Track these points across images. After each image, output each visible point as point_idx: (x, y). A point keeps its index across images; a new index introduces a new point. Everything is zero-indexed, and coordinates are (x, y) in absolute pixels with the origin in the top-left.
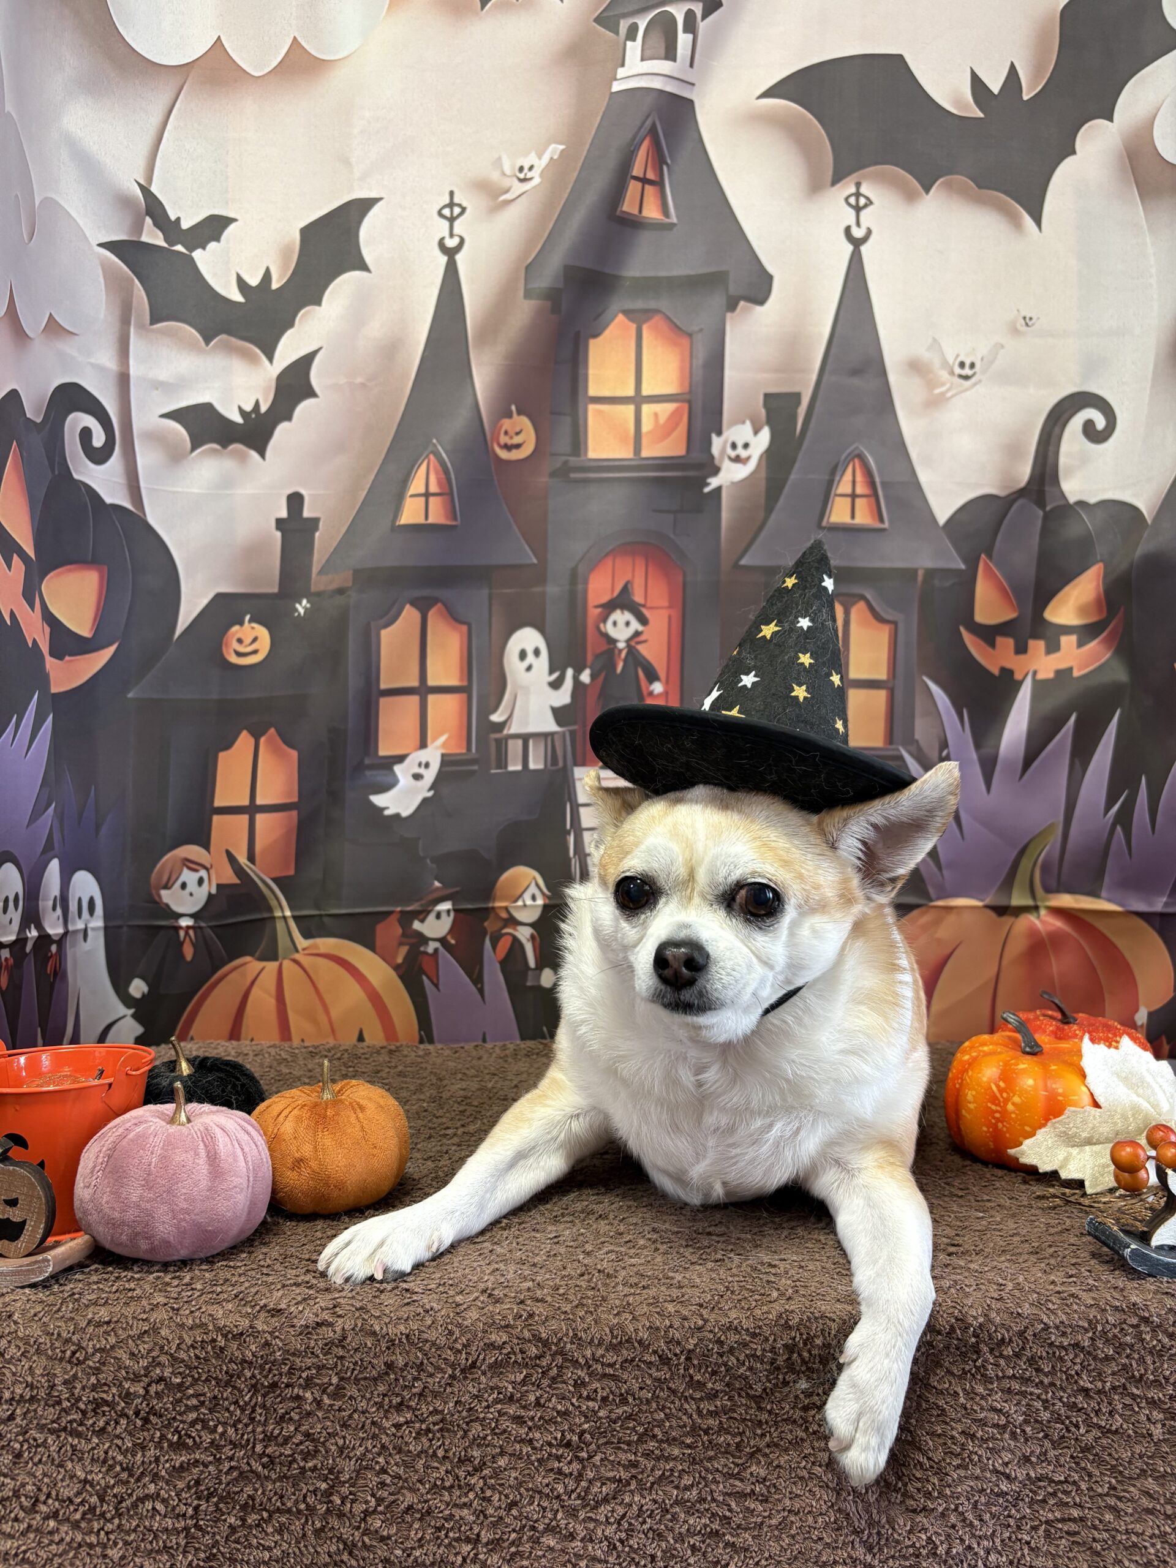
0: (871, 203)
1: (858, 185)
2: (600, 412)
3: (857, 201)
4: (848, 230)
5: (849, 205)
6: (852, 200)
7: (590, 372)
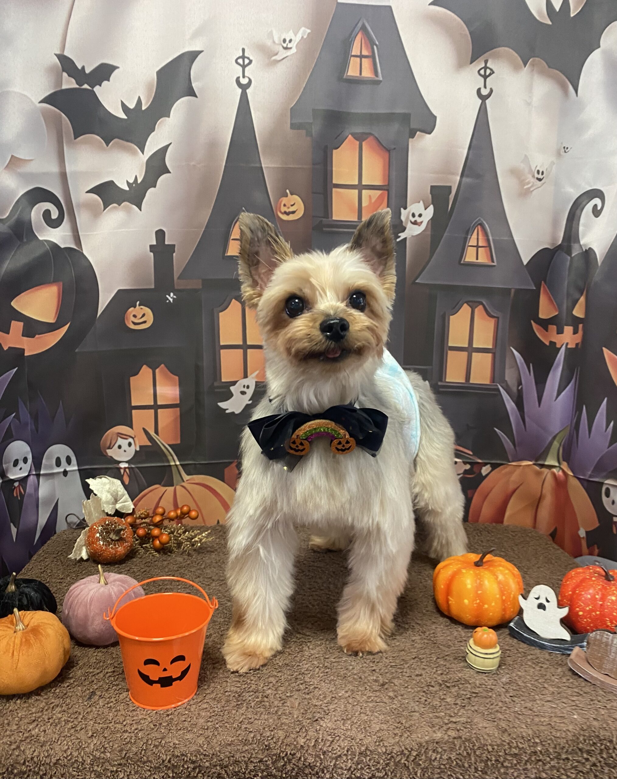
0: (493, 73)
1: (486, 62)
2: (338, 192)
3: (485, 71)
4: (478, 90)
5: (480, 75)
6: (482, 72)
7: (334, 169)
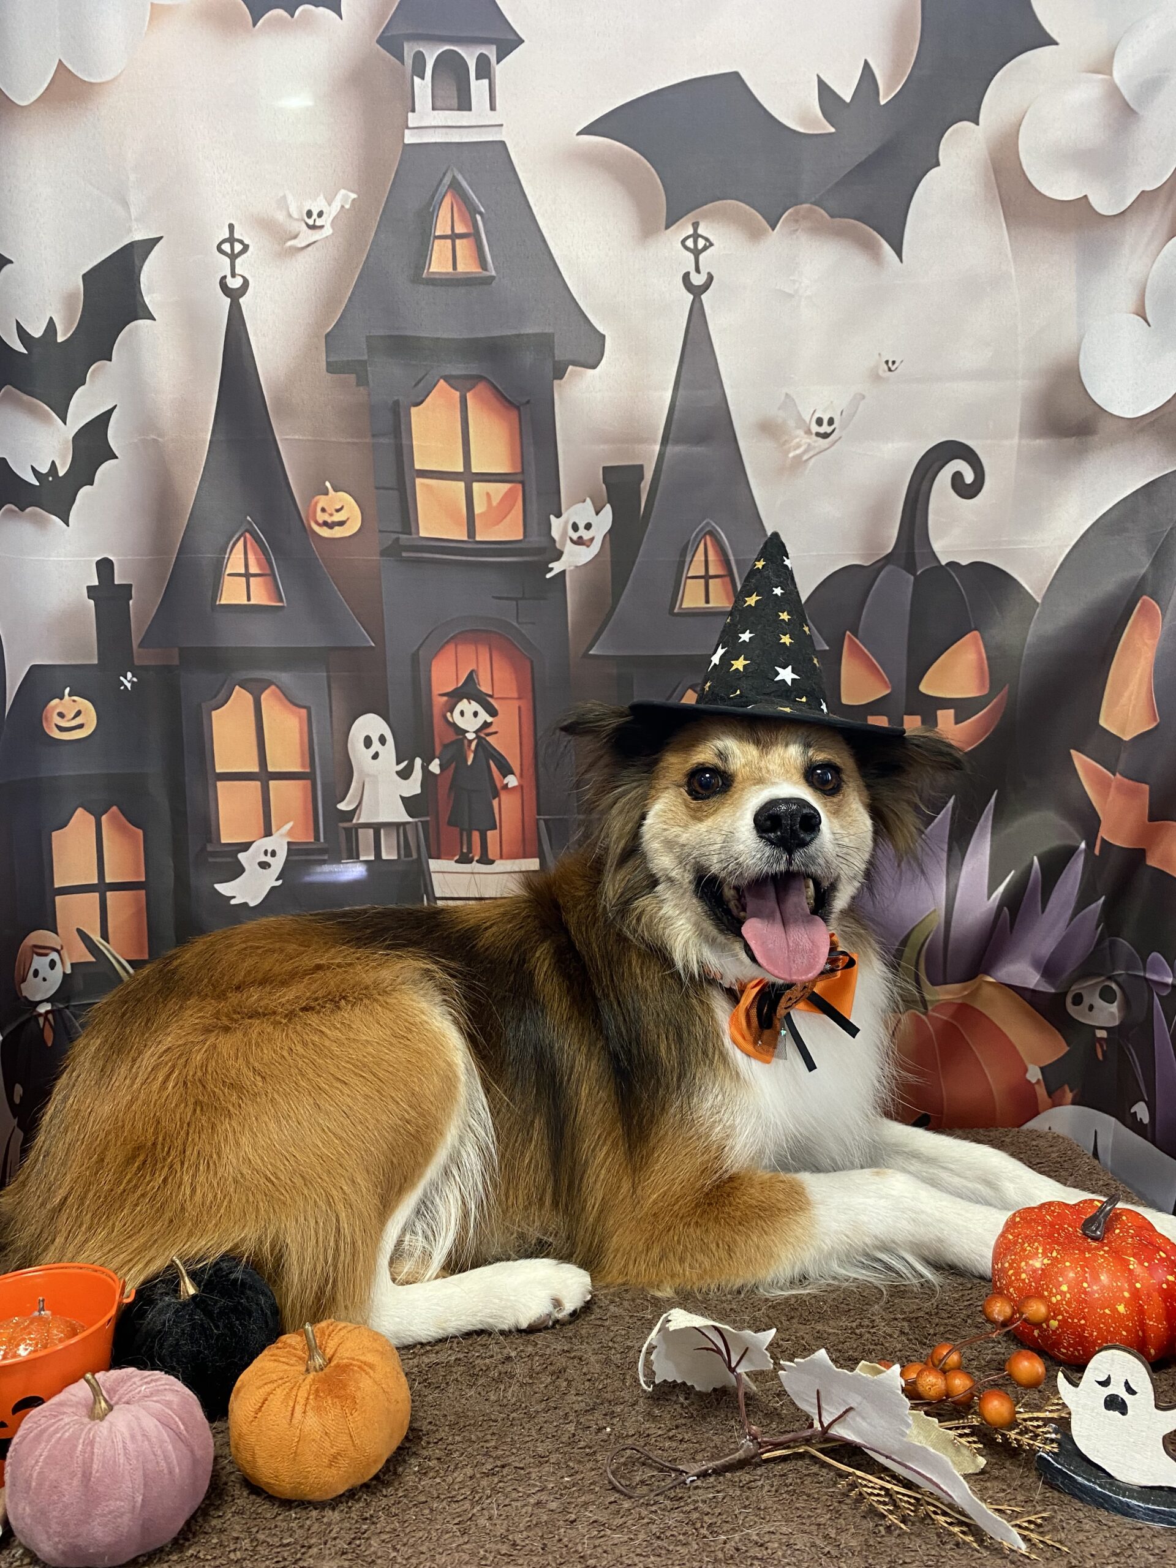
0: (711, 245)
1: (696, 225)
2: (427, 486)
3: (695, 243)
4: (686, 277)
5: (687, 248)
6: (690, 243)
7: (414, 443)
